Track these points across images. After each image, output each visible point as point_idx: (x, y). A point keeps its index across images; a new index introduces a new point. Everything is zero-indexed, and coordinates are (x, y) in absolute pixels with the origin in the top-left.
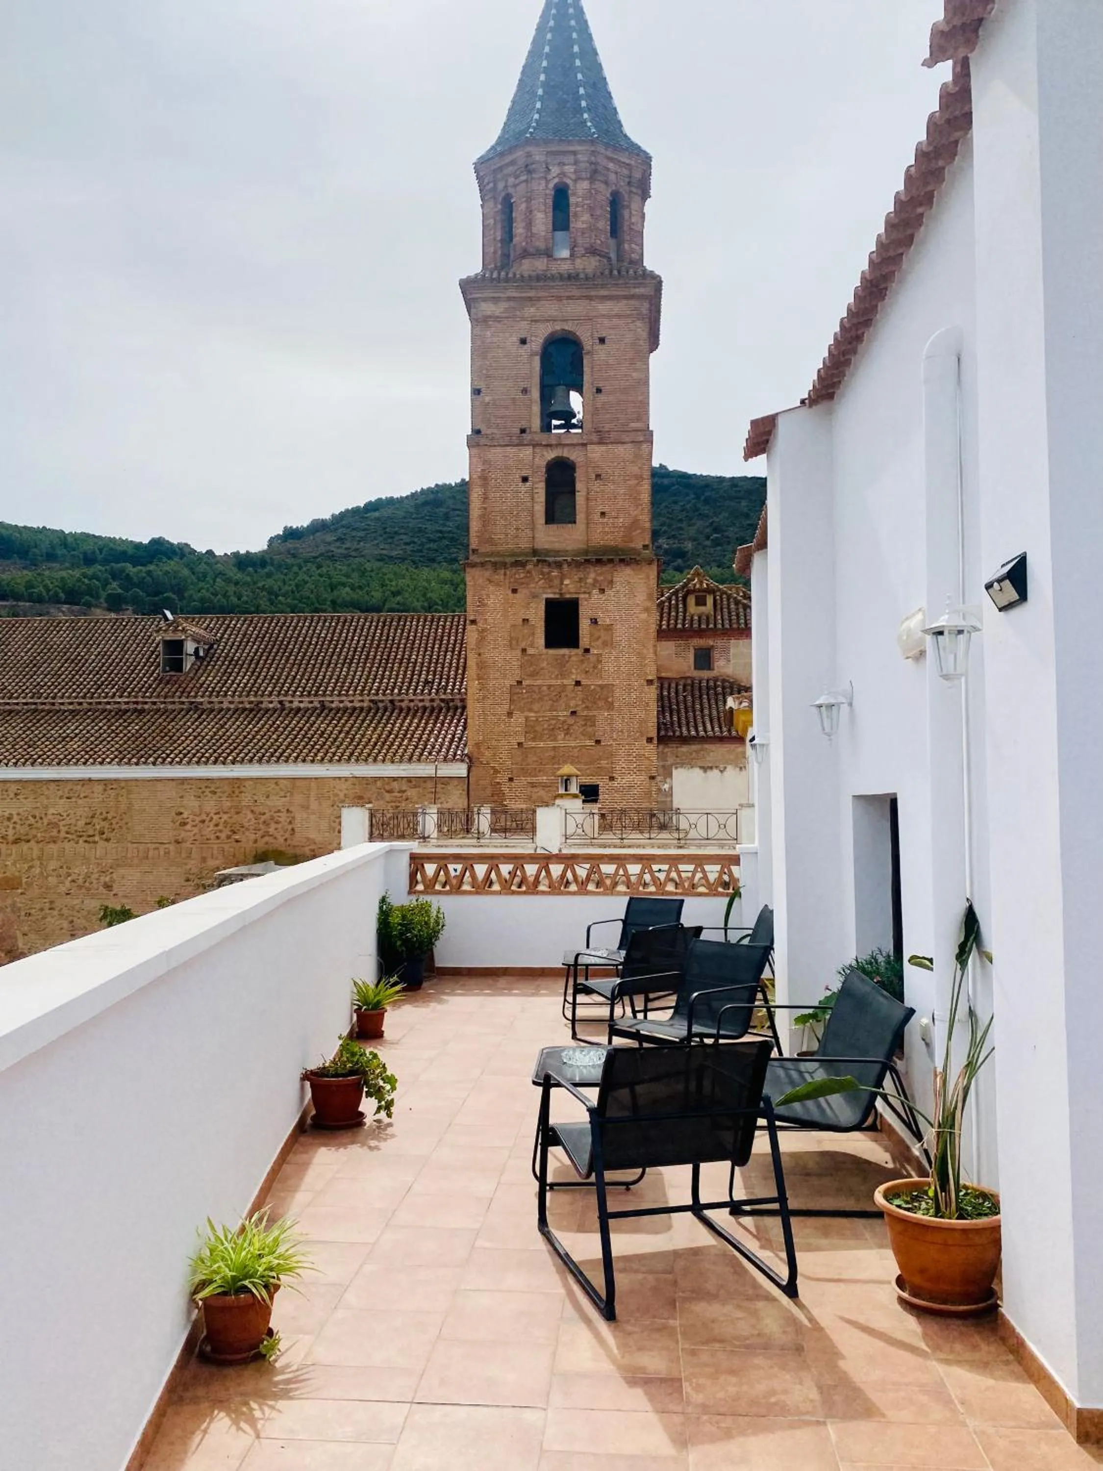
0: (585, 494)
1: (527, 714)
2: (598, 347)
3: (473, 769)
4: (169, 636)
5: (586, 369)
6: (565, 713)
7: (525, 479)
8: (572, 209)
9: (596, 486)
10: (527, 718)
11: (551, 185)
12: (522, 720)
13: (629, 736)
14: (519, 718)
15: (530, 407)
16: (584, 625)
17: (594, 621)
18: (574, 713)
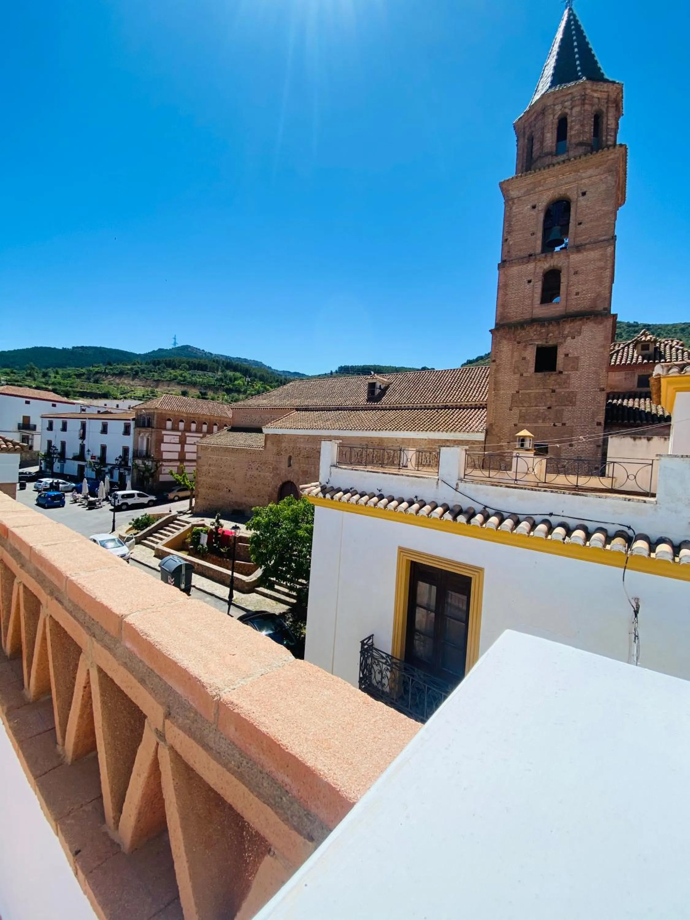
0: (566, 283)
1: (521, 408)
2: (581, 198)
3: (488, 437)
4: (371, 381)
5: (572, 213)
6: (544, 408)
7: (529, 282)
8: (569, 125)
9: (574, 278)
10: (520, 411)
11: (556, 116)
12: (518, 412)
13: (585, 421)
14: (516, 410)
15: (535, 242)
16: (560, 357)
17: (567, 355)
18: (549, 408)
